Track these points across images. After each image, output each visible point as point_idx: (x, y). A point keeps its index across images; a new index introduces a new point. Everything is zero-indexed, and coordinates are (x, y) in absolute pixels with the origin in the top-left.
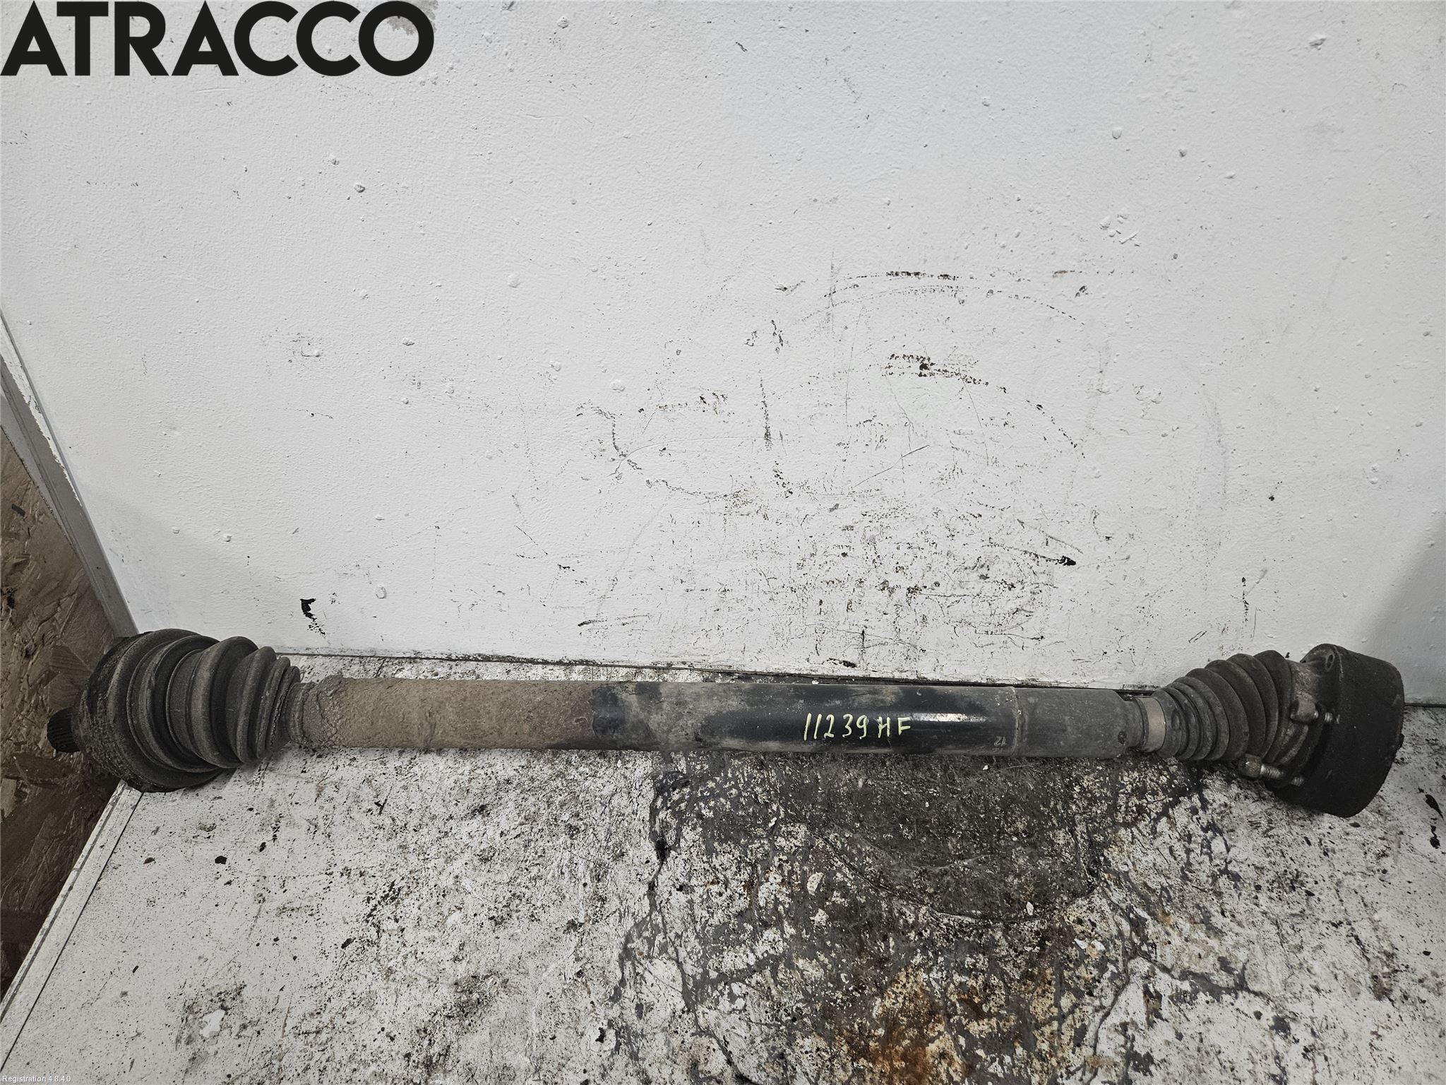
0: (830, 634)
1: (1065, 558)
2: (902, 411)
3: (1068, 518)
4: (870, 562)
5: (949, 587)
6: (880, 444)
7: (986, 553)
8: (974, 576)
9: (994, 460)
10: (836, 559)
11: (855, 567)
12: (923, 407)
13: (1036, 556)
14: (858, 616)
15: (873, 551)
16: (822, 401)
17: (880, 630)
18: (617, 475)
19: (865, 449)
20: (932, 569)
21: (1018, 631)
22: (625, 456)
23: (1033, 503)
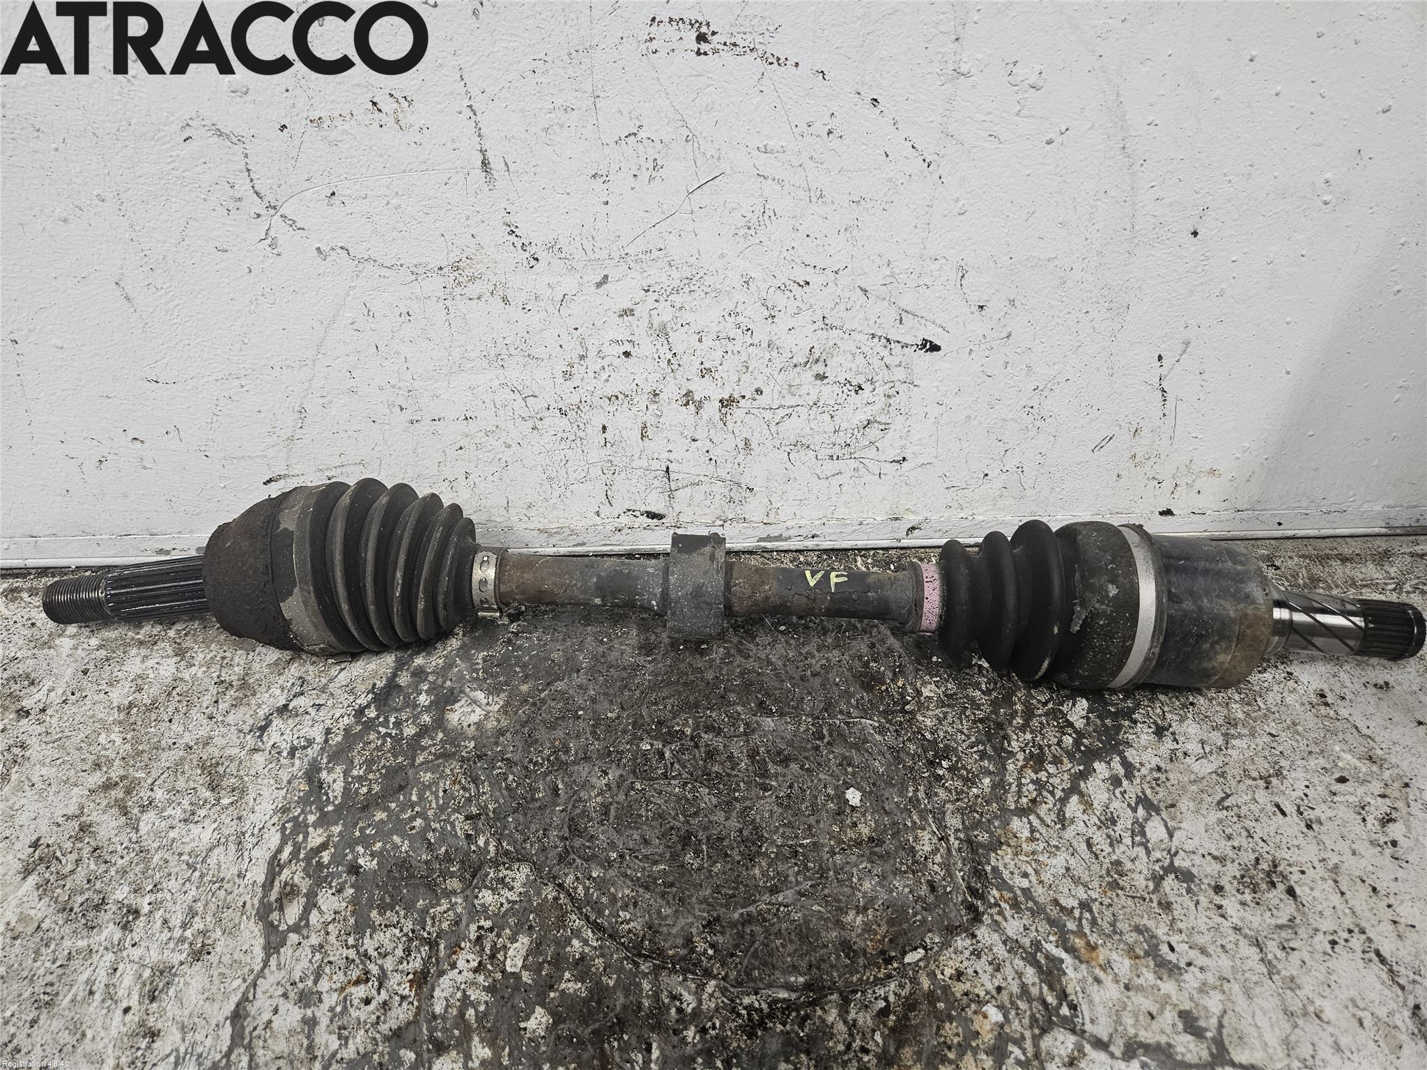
0: (623, 475)
1: (926, 341)
2: (679, 117)
3: (928, 281)
4: (664, 364)
5: (776, 396)
6: (654, 174)
7: (821, 340)
8: (808, 375)
9: (818, 194)
10: (616, 362)
11: (643, 372)
12: (709, 109)
13: (888, 340)
14: (657, 446)
15: (666, 347)
16: (559, 102)
17: (689, 464)
18: (269, 241)
19: (632, 182)
20: (750, 370)
21: (871, 453)
22: (275, 208)
23: (878, 260)
